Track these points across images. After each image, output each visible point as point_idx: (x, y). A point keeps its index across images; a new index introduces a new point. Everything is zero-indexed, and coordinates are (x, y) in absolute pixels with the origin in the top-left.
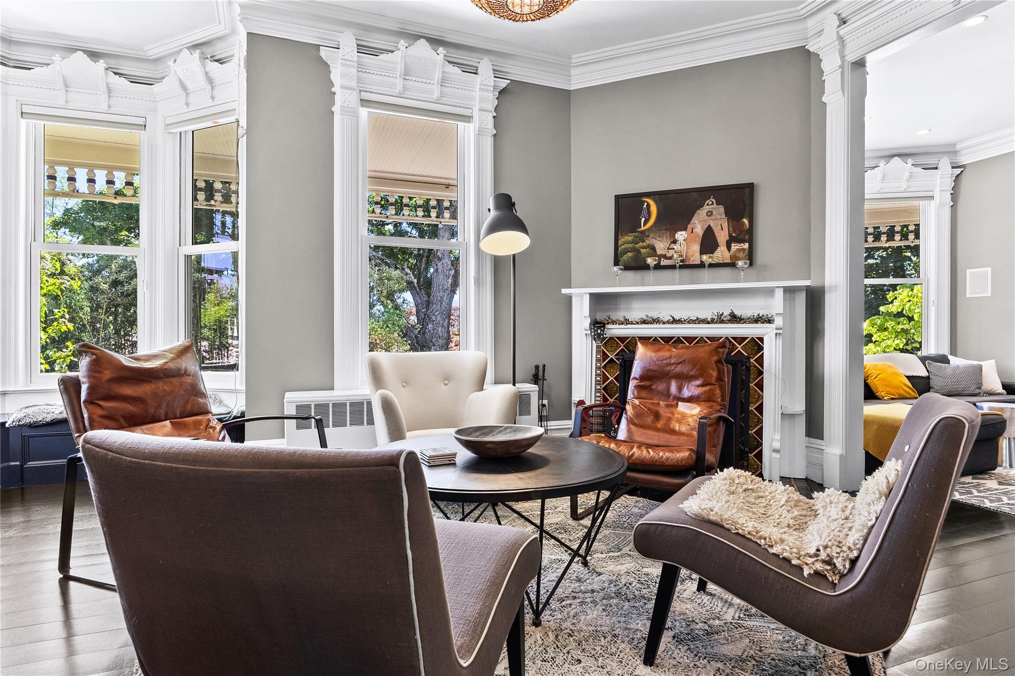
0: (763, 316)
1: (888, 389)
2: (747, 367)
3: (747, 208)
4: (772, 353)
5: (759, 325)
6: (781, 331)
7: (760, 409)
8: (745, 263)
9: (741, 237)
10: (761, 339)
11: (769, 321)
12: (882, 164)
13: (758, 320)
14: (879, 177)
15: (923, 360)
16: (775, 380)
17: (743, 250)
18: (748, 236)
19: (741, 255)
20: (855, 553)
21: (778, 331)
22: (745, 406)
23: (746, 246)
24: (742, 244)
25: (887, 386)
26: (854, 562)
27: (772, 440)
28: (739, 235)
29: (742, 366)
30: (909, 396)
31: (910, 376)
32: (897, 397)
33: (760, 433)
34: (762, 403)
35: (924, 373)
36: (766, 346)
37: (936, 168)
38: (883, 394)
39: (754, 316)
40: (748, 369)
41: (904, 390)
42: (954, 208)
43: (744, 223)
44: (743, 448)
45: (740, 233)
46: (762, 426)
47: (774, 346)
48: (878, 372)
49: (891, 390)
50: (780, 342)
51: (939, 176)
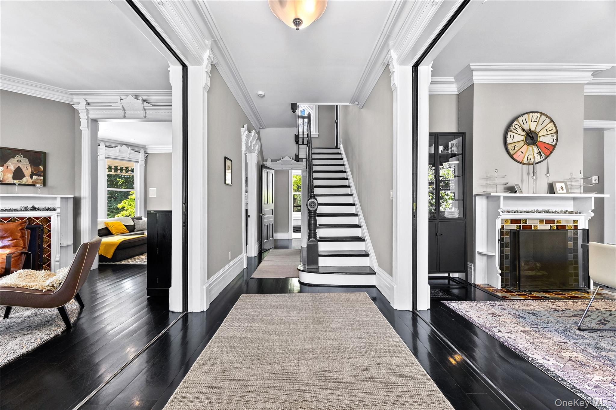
0: (51, 208)
1: (117, 231)
2: (41, 229)
3: (42, 162)
4: (55, 223)
5: (49, 212)
6: (60, 214)
7: (49, 246)
8: (41, 186)
9: (39, 173)
10: (50, 218)
11: (54, 210)
12: (119, 146)
13: (48, 209)
14: (118, 151)
15: (133, 219)
16: (57, 233)
17: (40, 179)
18: (43, 174)
19: (39, 181)
20: (61, 281)
21: (58, 214)
22: (40, 246)
23: (42, 178)
24: (39, 177)
25: (116, 230)
26: (60, 284)
27: (56, 257)
28: (38, 173)
29: (39, 229)
30: (125, 232)
31: (126, 225)
32: (120, 233)
33: (49, 256)
34: (50, 243)
35: (133, 224)
36: (52, 220)
37: (139, 152)
38: (114, 233)
39: (46, 208)
40: (42, 230)
41: (123, 231)
42: (145, 167)
43: (40, 168)
44: (39, 263)
45: (38, 172)
46: (50, 253)
47: (56, 220)
48: (113, 225)
49: (118, 231)
50: (59, 218)
51: (140, 155)
